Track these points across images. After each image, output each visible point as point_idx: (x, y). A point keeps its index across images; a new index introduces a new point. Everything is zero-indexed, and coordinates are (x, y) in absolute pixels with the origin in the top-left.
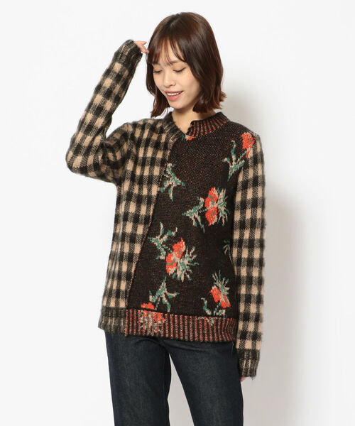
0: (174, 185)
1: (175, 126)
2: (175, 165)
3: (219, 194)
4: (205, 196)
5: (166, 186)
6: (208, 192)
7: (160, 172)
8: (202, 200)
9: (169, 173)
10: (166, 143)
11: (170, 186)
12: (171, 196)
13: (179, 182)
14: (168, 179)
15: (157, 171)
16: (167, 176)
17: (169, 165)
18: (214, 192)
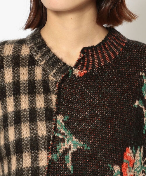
0: (73, 149)
1: (54, 55)
2: (67, 117)
3: (134, 156)
4: (120, 162)
5: (61, 151)
6: (123, 155)
7: (48, 130)
8: (117, 168)
9: (62, 131)
10: (45, 83)
11: (66, 151)
12: (69, 165)
13: (80, 144)
14: (63, 140)
15: (42, 130)
16: (61, 136)
17: (60, 118)
18: (129, 153)
